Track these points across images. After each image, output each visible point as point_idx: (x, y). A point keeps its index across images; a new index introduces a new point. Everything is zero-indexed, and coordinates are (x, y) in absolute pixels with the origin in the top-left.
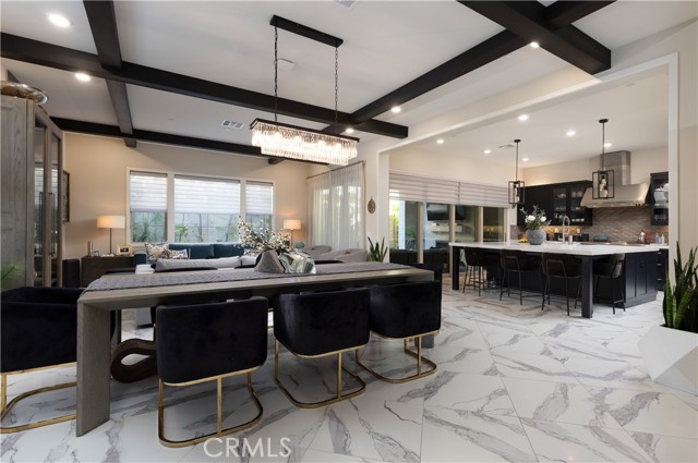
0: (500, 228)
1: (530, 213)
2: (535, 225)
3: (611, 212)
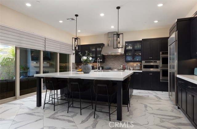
0: (67, 64)
1: (84, 55)
2: (86, 62)
3: (111, 57)
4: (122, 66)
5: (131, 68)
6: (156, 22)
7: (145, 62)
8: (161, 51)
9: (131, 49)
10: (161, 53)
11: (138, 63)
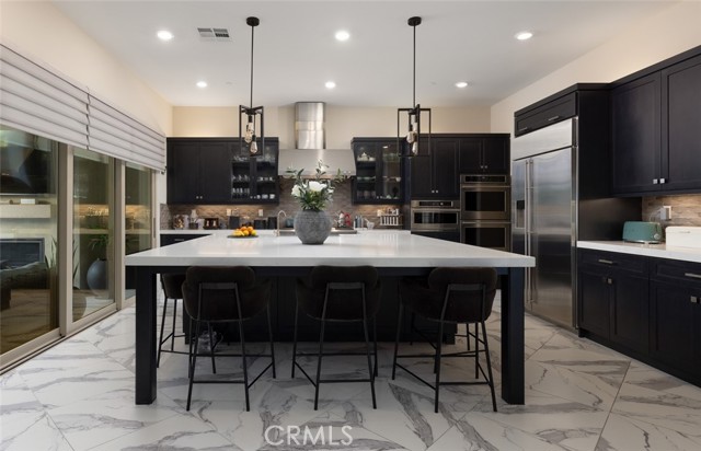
4: (341, 216)
5: (369, 223)
6: (462, 85)
7: (421, 204)
8: (463, 173)
9: (371, 163)
10: (462, 177)
11: (389, 207)
